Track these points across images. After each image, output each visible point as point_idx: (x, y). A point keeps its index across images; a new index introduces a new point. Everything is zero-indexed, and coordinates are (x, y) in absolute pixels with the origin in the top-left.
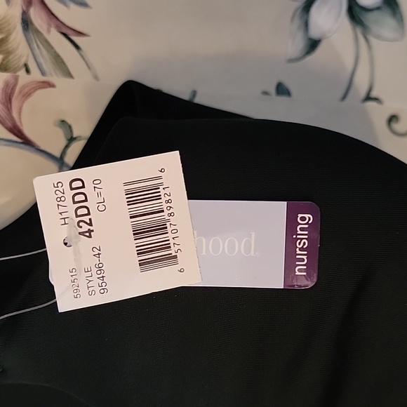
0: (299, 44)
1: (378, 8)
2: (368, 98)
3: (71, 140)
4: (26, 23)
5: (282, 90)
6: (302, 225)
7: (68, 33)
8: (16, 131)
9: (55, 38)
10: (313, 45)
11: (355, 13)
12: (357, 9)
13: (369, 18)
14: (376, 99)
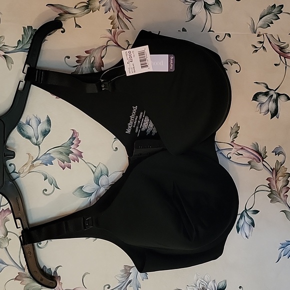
0: (189, 16)
1: (214, 4)
2: (210, 31)
3: (129, 45)
4: (118, 16)
5: (184, 30)
6: (171, 59)
7: (128, 18)
8: (116, 43)
9: (125, 20)
10: (193, 16)
11: (206, 6)
12: (207, 5)
13: (211, 8)
14: (212, 31)
